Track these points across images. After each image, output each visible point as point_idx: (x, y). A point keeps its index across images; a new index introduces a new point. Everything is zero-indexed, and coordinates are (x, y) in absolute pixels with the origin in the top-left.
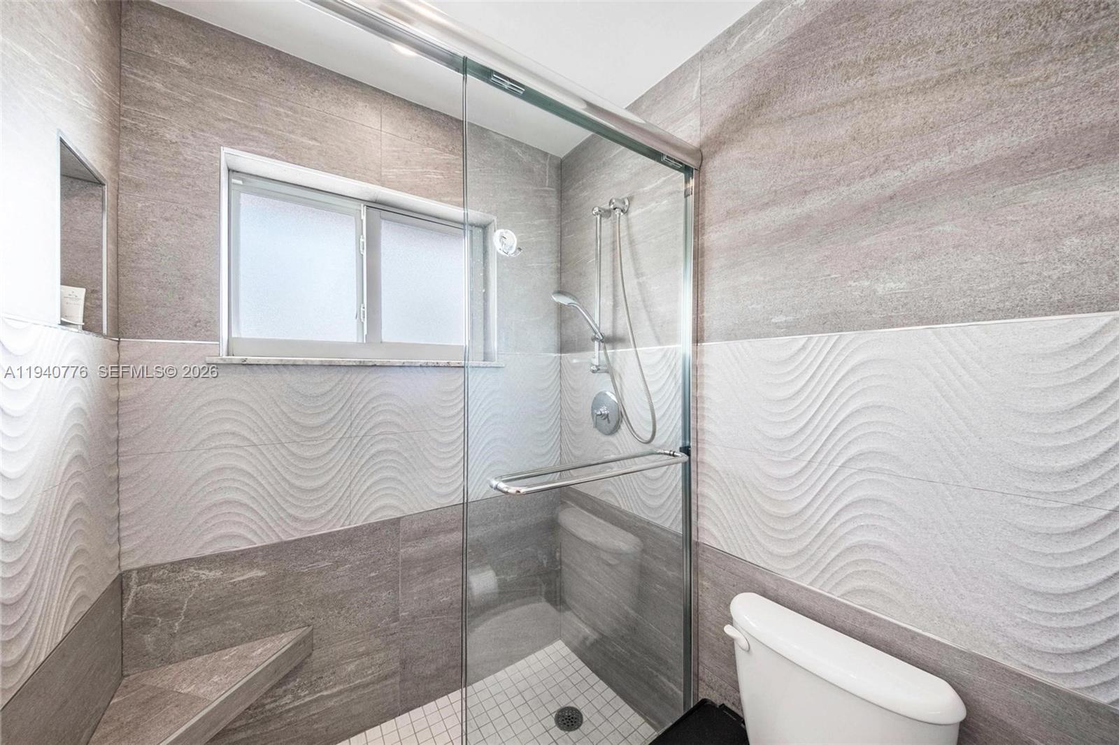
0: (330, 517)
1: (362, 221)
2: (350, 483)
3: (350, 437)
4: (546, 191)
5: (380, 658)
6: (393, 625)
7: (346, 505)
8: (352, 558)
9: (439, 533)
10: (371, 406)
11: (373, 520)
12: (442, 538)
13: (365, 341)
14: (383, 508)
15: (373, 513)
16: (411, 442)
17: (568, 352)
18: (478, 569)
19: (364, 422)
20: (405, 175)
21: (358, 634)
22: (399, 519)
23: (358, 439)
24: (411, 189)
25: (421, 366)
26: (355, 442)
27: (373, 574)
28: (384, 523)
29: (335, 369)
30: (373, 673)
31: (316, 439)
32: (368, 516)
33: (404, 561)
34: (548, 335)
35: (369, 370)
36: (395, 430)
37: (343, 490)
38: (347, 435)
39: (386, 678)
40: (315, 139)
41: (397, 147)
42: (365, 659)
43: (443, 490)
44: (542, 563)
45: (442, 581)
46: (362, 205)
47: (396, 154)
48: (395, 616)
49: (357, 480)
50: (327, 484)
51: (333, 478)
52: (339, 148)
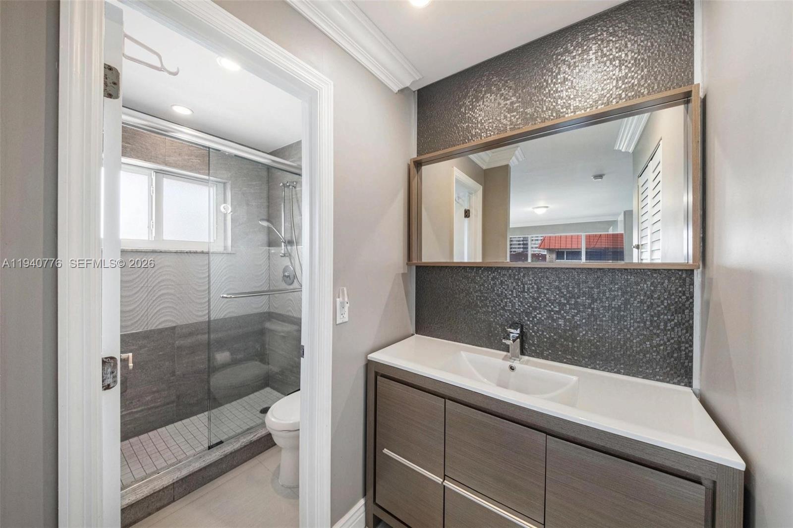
0: (136, 325)
1: (152, 179)
2: (148, 309)
3: (147, 286)
4: (260, 168)
5: (165, 394)
6: (172, 378)
7: (145, 319)
8: (149, 346)
9: (198, 334)
10: (159, 271)
11: (160, 327)
12: (200, 337)
13: (153, 239)
14: (164, 321)
15: (160, 324)
16: (181, 289)
17: (272, 246)
18: (220, 352)
19: (154, 279)
20: (179, 160)
21: (152, 382)
22: (175, 327)
23: (152, 288)
24: (182, 167)
25: (187, 252)
26: (150, 289)
27: (161, 353)
28: (166, 329)
29: (139, 253)
30: (161, 401)
31: (128, 287)
32: (158, 325)
33: (178, 347)
34: (262, 237)
35: (158, 254)
36: (173, 284)
37: (144, 312)
38: (146, 285)
39: (168, 404)
40: (129, 144)
41: (174, 147)
42: (156, 395)
43: (200, 313)
44: (258, 349)
45: (200, 358)
46: (153, 172)
47: (174, 150)
48: (173, 374)
49: (151, 307)
50: (135, 309)
51: (138, 306)
52: (143, 148)
